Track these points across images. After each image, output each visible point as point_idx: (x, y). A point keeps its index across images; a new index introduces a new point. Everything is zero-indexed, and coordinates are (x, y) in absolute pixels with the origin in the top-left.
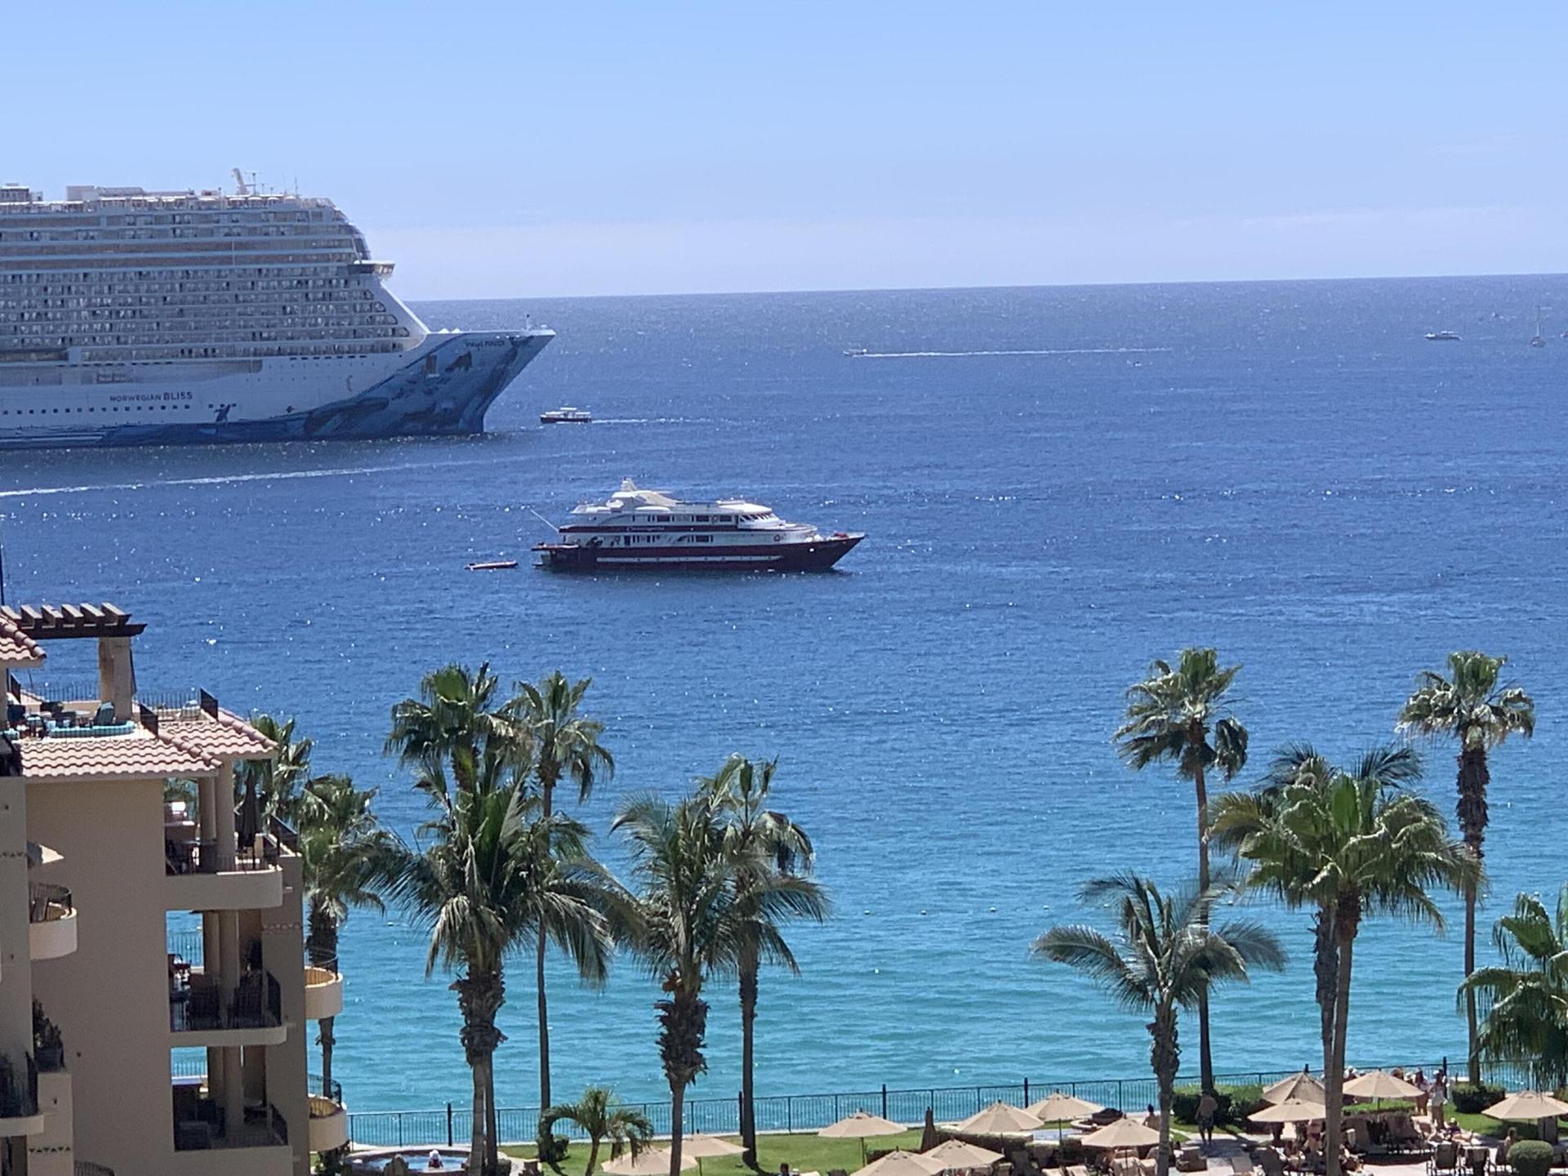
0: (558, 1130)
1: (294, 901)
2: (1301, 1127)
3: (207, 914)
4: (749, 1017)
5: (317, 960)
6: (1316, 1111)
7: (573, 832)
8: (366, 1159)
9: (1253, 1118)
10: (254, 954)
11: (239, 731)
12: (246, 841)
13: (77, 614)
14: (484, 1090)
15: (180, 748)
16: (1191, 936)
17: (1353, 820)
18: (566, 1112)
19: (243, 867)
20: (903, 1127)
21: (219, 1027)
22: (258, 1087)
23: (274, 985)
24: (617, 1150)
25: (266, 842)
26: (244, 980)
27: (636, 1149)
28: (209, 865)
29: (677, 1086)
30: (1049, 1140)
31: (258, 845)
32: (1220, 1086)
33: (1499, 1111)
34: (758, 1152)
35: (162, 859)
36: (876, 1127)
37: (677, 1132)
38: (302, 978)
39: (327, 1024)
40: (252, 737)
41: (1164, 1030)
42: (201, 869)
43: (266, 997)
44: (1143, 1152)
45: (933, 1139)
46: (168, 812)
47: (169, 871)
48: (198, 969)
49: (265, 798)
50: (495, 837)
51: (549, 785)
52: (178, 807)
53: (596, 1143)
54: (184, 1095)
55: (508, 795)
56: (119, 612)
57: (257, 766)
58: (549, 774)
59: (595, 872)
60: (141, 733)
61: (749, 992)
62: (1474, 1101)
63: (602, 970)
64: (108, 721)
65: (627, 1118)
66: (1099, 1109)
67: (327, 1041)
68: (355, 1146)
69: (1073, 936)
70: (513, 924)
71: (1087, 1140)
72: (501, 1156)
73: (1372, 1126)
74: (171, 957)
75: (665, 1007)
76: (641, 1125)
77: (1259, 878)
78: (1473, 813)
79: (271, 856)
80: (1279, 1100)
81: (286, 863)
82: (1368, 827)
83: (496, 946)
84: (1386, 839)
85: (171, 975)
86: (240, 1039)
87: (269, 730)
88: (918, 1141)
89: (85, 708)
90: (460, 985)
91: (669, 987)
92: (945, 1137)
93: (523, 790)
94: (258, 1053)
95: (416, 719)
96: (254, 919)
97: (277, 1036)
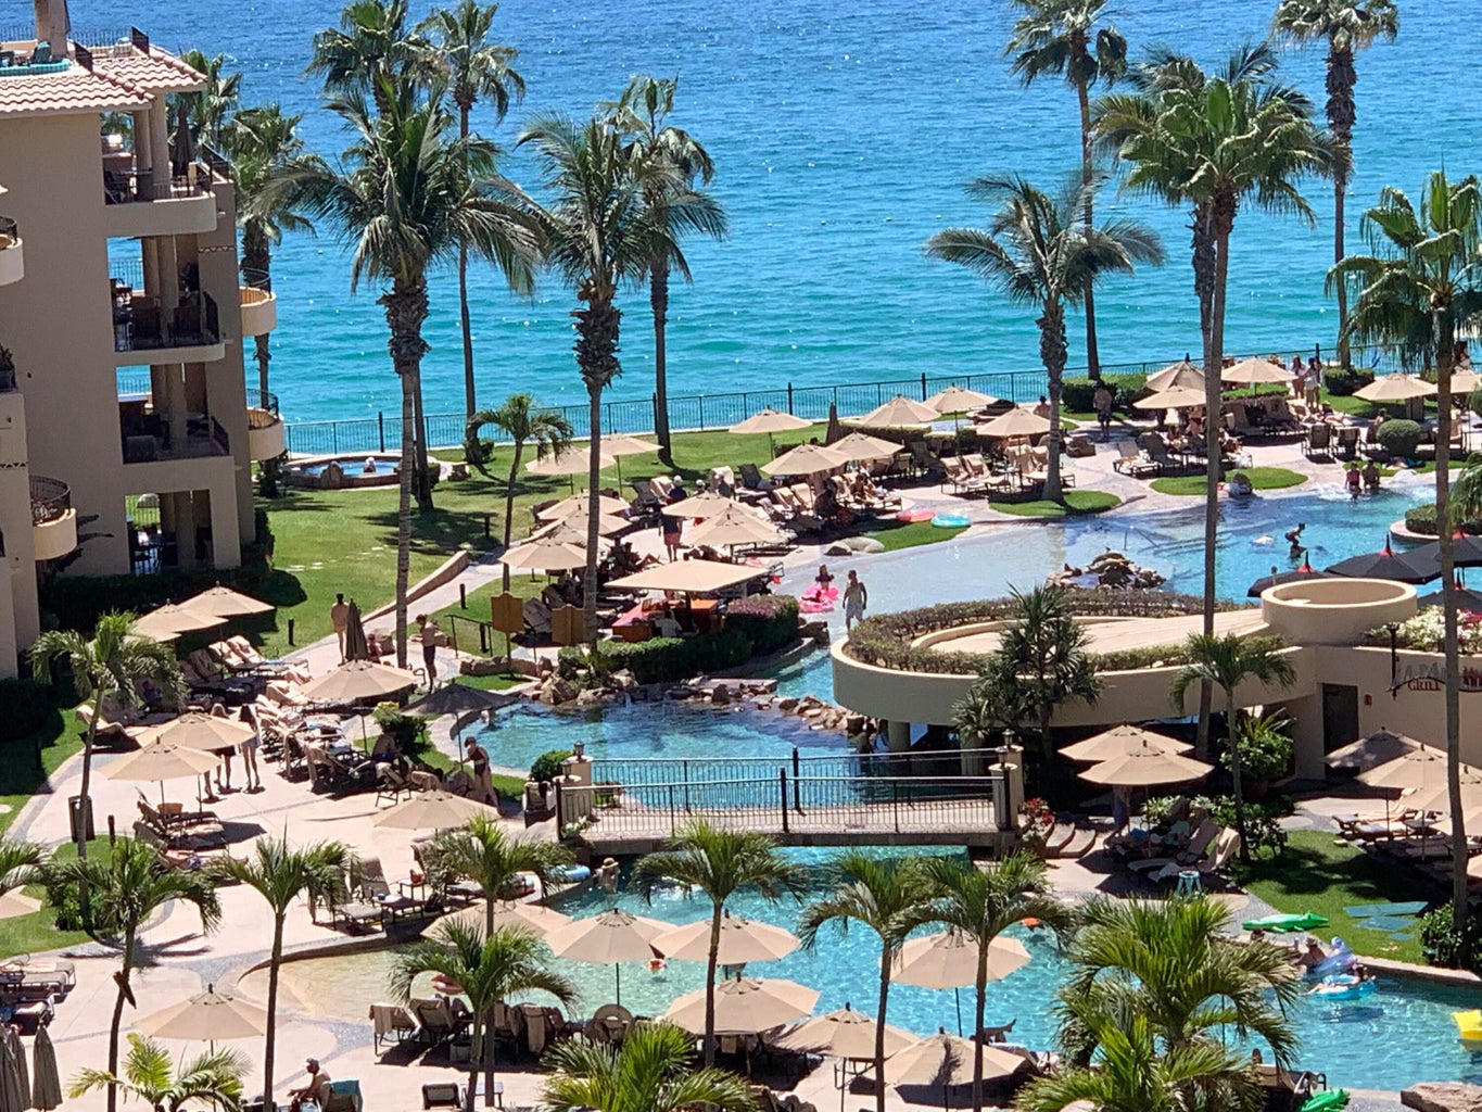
1: (226, 226)
2: (1183, 412)
3: (144, 240)
4: (660, 322)
5: (250, 281)
6: (1198, 397)
7: (485, 153)
8: (304, 467)
9: (1139, 405)
10: (191, 277)
11: (170, 65)
12: (181, 170)
14: (412, 396)
15: (114, 83)
16: (1075, 234)
17: (1227, 122)
18: (490, 418)
19: (179, 194)
20: (808, 423)
21: (162, 346)
22: (200, 402)
23: (211, 304)
24: (542, 451)
25: (199, 169)
26: (183, 301)
27: (558, 447)
28: (144, 195)
29: (594, 391)
30: (947, 430)
31: (192, 173)
32: (1106, 376)
33: (1368, 393)
34: (673, 449)
35: (101, 190)
36: (783, 423)
37: (596, 433)
38: (237, 297)
39: (262, 340)
40: (182, 70)
41: (1052, 326)
42: (137, 198)
43: (204, 314)
44: (1035, 439)
45: (837, 432)
46: (106, 147)
47: (109, 201)
48: (139, 292)
49: (197, 131)
50: (413, 162)
51: (466, 108)
52: (115, 140)
53: (519, 446)
54: (130, 411)
55: (424, 118)
57: (187, 100)
58: (465, 98)
59: (508, 191)
60: (77, 70)
61: (660, 299)
62: (1346, 384)
64: (45, 59)
65: (548, 421)
66: (992, 400)
67: (263, 356)
68: (292, 455)
69: (964, 238)
70: (432, 242)
71: (982, 430)
72: (431, 460)
73: (1249, 410)
74: (114, 281)
75: (579, 315)
76: (561, 427)
77: (1139, 178)
78: (1342, 111)
79: (204, 184)
80: (1163, 388)
81: (218, 189)
82: (1242, 127)
83: (419, 263)
84: (1260, 138)
85: (114, 297)
86: (181, 356)
87: (200, 65)
88: (822, 436)
89: (22, 48)
90: (387, 300)
91: (582, 297)
92: (848, 430)
93: (438, 112)
94: (198, 370)
95: (337, 49)
96: (190, 242)
97: (215, 352)
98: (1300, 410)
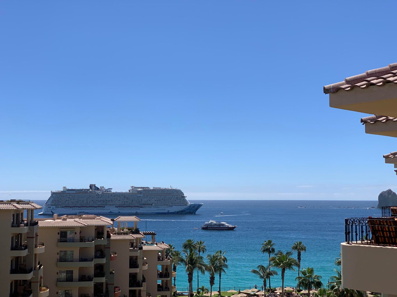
0: (199, 290)
1: (171, 265)
2: (280, 293)
3: (162, 265)
4: (220, 278)
5: (174, 271)
6: (281, 291)
7: (202, 258)
8: (179, 293)
9: (275, 292)
10: (167, 270)
11: (166, 245)
12: (166, 257)
13: (149, 232)
14: (191, 286)
15: (160, 247)
16: (268, 271)
17: (284, 259)
18: (200, 288)
19: (166, 260)
20: (236, 291)
21: (163, 278)
22: (167, 285)
23: (169, 274)
24: (205, 293)
25: (168, 257)
26: (166, 273)
27: (207, 293)
28: (162, 260)
29: (211, 286)
30: (252, 293)
31: (168, 258)
32: (271, 288)
33: (302, 292)
34: (221, 294)
35: (157, 259)
36: (234, 291)
37: (211, 291)
38: (172, 273)
39: (175, 278)
40: (167, 246)
41: (265, 282)
42: (161, 260)
43: (168, 274)
44: (263, 295)
45: (240, 293)
46: (158, 254)
47: (158, 261)
48: (161, 271)
49: (169, 253)
50: (192, 258)
51: (199, 252)
52: (160, 253)
53: (203, 292)
54: (159, 285)
55: (193, 253)
56: (154, 232)
57: (169, 249)
58: (199, 251)
59: (204, 262)
60: (156, 245)
61: (220, 276)
62: (299, 291)
63: (204, 273)
64: (152, 244)
65: (206, 289)
66: (258, 290)
67: (175, 280)
68: (177, 291)
69: (254, 270)
70: (194, 268)
71: (256, 294)
72: (193, 293)
73: (288, 293)
74: (158, 270)
75: (210, 277)
76: (208, 290)
77: (274, 265)
78: (299, 259)
79: (169, 259)
80: (278, 290)
81: (171, 260)
82: (286, 260)
83: (192, 270)
84: (288, 261)
85: (158, 272)
86: (165, 279)
87: (170, 245)
88: (238, 293)
89: (150, 243)
90: (188, 274)
91: (211, 275)
92: (241, 293)
93: (195, 253)
94: (166, 281)
95: (185, 245)
96: (167, 266)
97: (169, 279)
98: (294, 294)
